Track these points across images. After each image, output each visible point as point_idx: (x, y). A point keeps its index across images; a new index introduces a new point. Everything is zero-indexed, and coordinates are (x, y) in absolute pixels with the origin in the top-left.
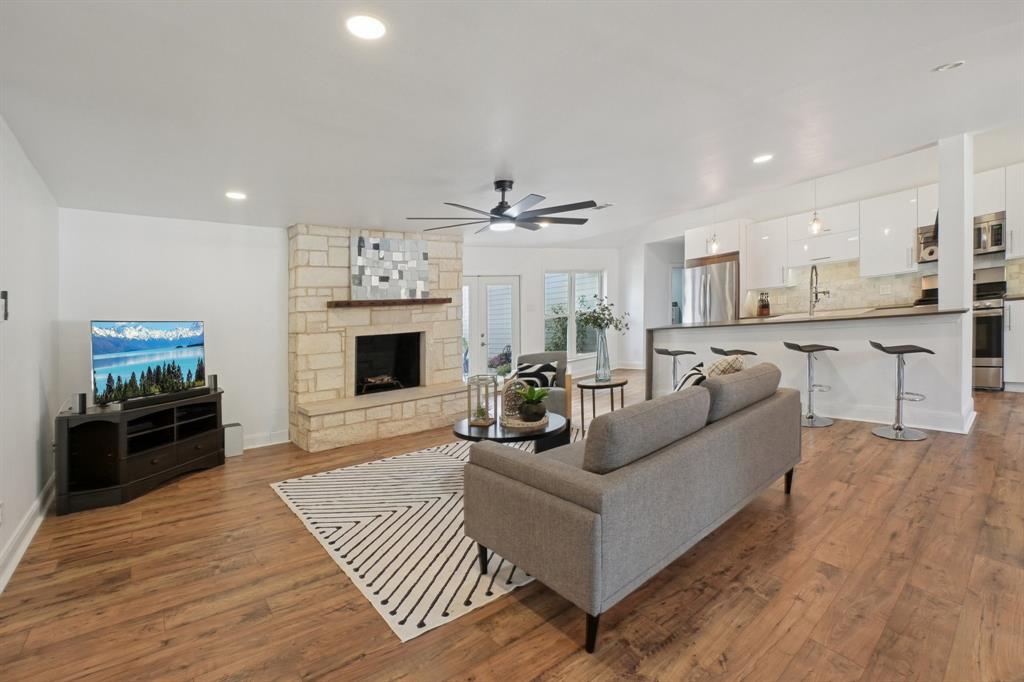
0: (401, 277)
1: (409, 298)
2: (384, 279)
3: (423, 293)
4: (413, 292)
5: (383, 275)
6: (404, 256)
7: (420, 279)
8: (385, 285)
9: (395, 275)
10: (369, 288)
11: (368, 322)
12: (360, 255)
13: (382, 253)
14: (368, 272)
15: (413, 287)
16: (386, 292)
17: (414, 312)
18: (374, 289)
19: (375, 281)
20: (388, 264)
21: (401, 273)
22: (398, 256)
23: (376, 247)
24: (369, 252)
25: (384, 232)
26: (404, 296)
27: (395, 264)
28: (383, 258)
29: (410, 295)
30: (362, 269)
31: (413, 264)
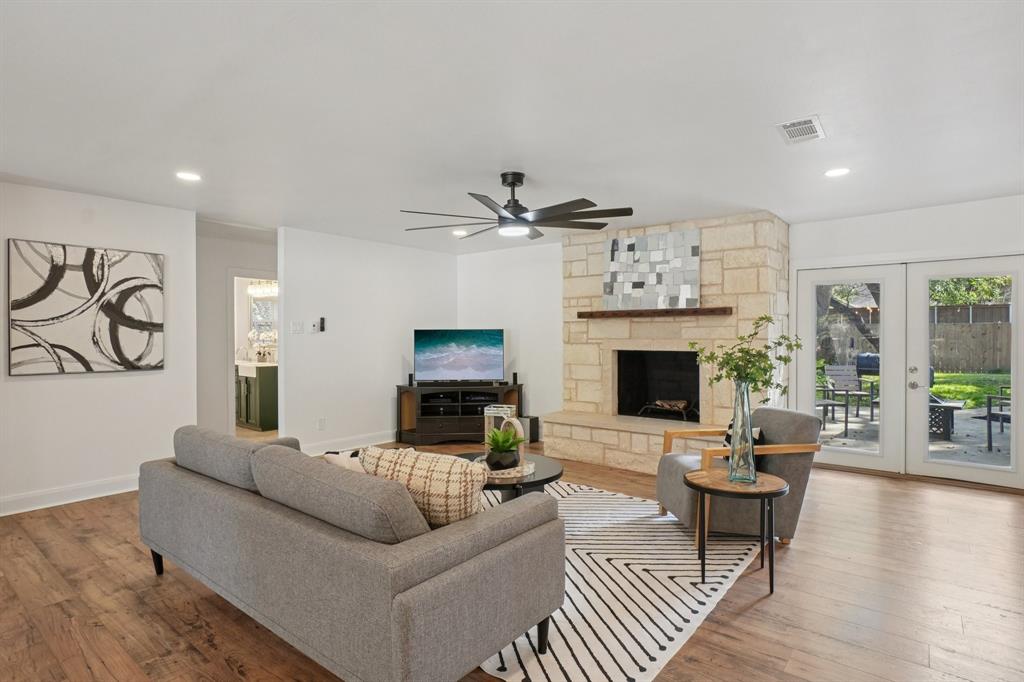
0: (659, 281)
1: (668, 307)
2: (638, 285)
3: (687, 300)
4: (674, 299)
5: (636, 280)
6: (664, 255)
7: (686, 282)
8: (639, 292)
9: (652, 279)
10: (620, 297)
11: (627, 335)
12: (612, 260)
13: (638, 254)
14: (620, 278)
15: (673, 293)
16: (640, 300)
17: (683, 325)
18: (627, 297)
19: (628, 288)
20: (643, 267)
21: (659, 277)
22: (656, 256)
23: (631, 248)
24: (623, 255)
25: (644, 227)
26: (662, 305)
27: (653, 265)
28: (638, 261)
29: (670, 304)
30: (614, 275)
31: (677, 263)
